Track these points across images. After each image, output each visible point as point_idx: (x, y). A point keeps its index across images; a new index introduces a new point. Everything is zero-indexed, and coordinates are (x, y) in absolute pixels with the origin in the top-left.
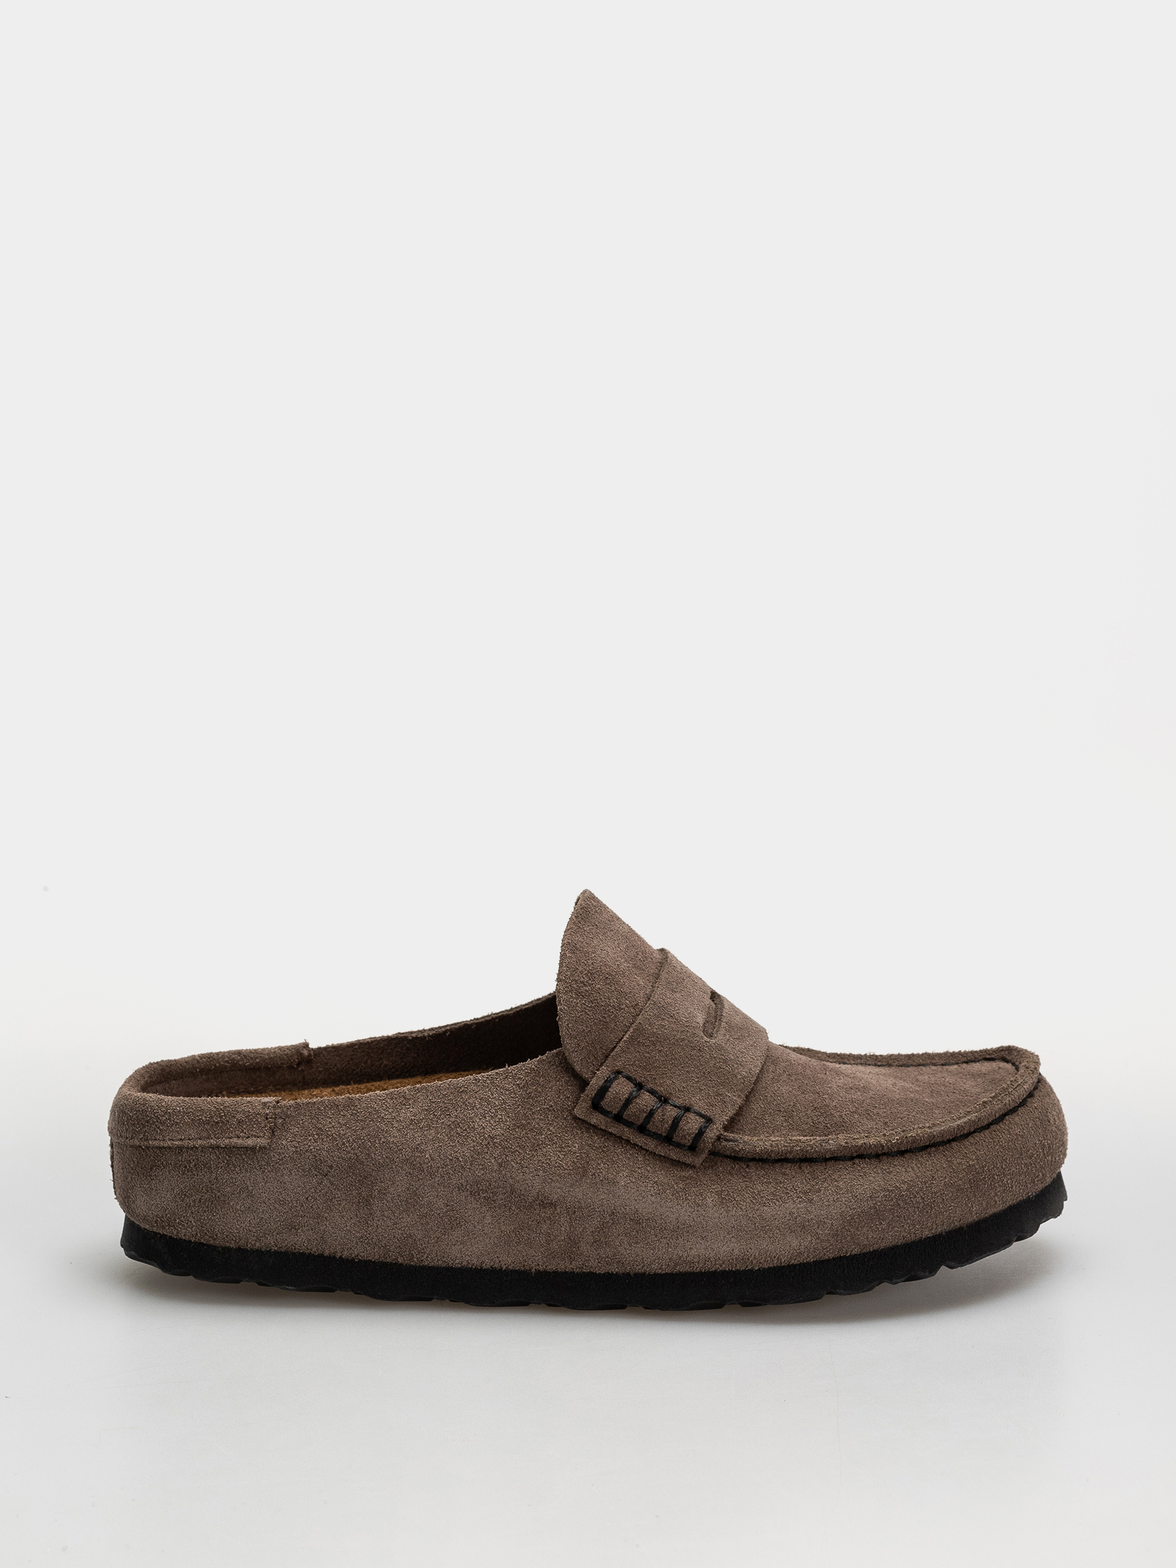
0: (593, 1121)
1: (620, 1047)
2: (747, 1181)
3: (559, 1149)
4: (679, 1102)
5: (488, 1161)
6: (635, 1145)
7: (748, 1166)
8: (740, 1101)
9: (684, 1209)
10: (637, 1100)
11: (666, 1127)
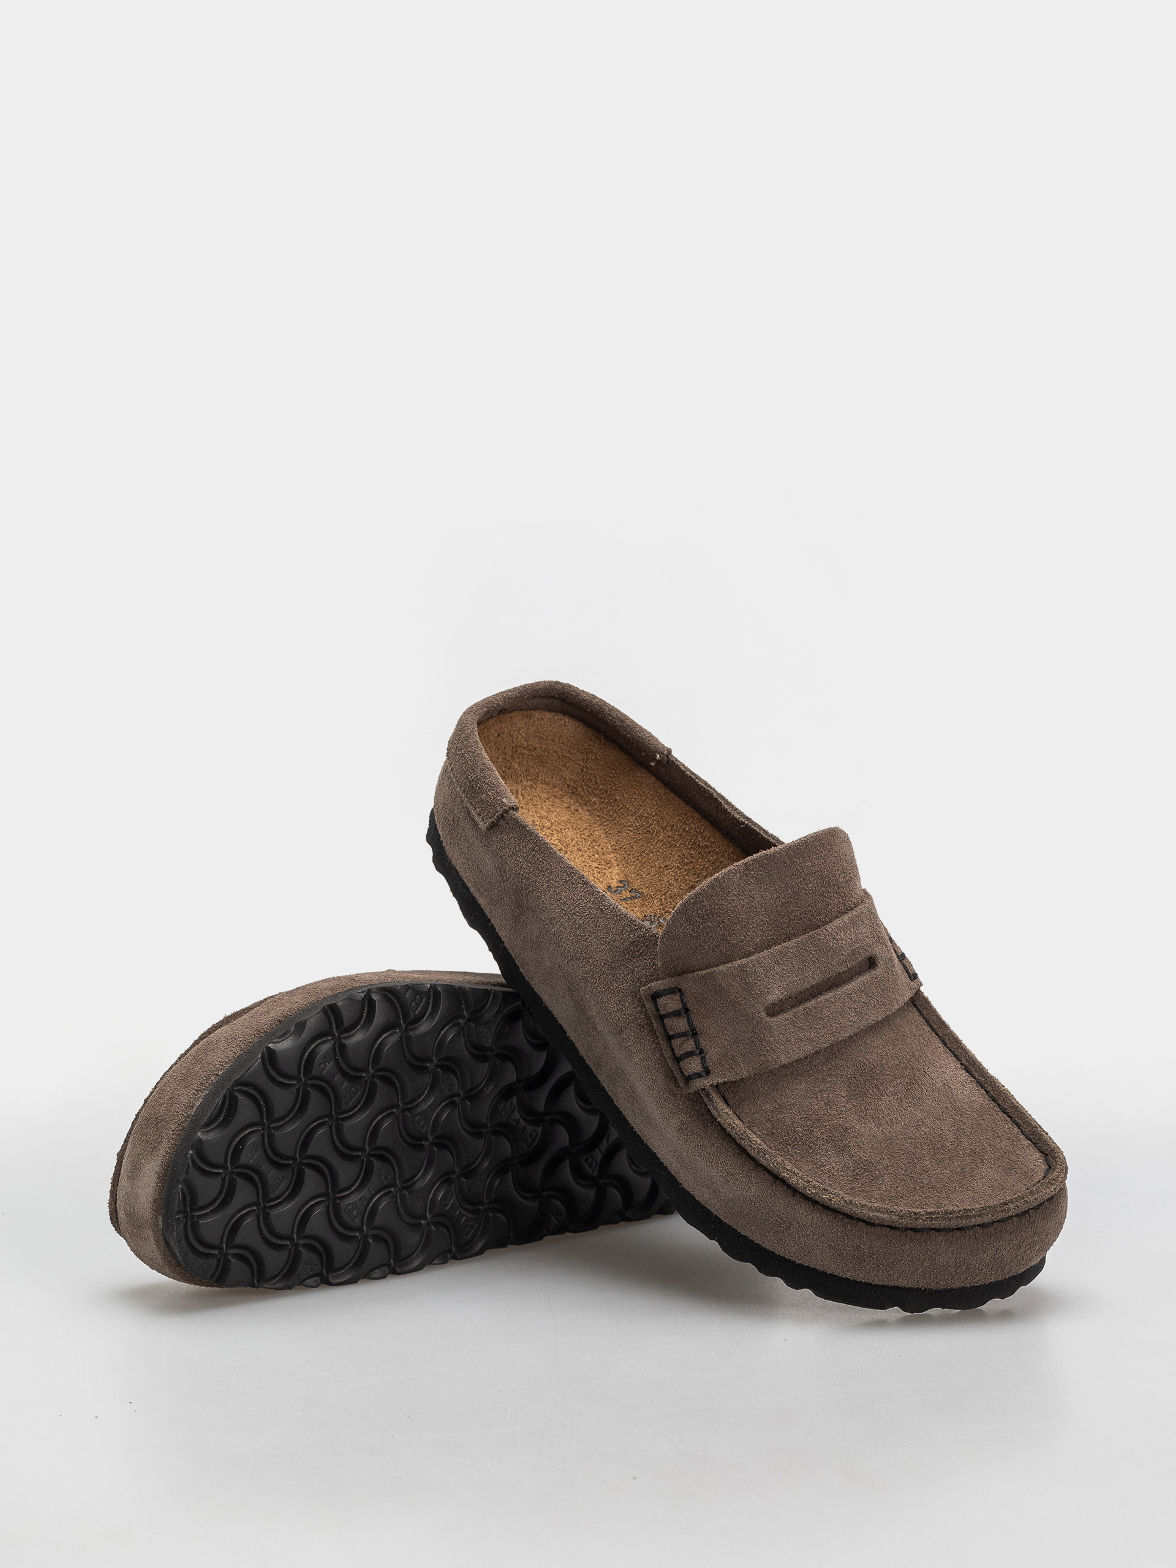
0: (647, 1005)
1: (693, 975)
2: (703, 1132)
4: (701, 1041)
6: (659, 1044)
7: (711, 1124)
8: (745, 1075)
9: (657, 1111)
10: (674, 1019)
11: (679, 1053)
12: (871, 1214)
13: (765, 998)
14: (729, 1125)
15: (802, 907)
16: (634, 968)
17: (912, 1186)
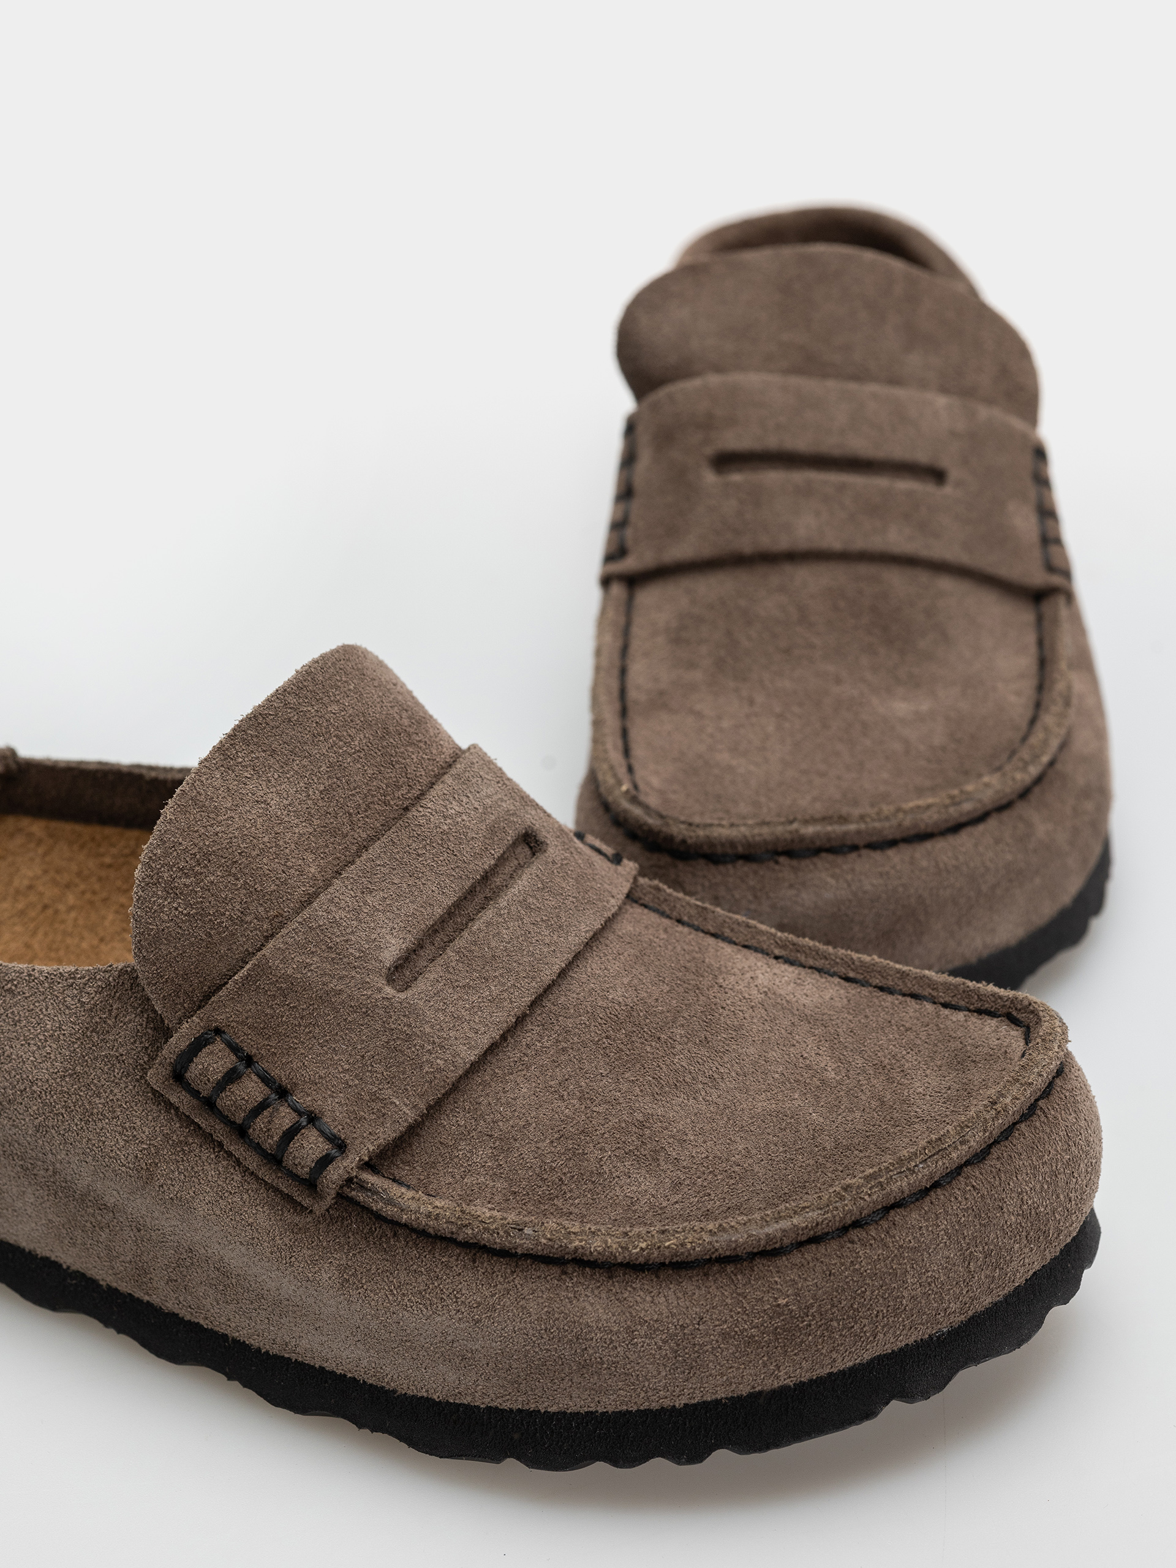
0: (173, 1099)
1: (227, 989)
2: (387, 1260)
3: (119, 1129)
4: (302, 1099)
5: (21, 1116)
6: (230, 1154)
7: (395, 1235)
8: (411, 1116)
9: (287, 1279)
10: (234, 1087)
11: (270, 1143)
12: (769, 1230)
13: (377, 960)
14: (429, 1215)
15: (358, 787)
16: (117, 1051)
17: (812, 1162)
